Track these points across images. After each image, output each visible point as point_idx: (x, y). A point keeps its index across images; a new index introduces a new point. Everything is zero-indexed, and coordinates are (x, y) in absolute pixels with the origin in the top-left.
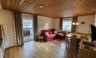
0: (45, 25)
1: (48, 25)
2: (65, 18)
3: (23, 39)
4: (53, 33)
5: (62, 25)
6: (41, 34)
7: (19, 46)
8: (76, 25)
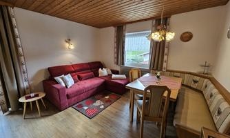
1: (73, 50)
2: (131, 22)
4: (96, 75)
5: (123, 48)
8: (164, 41)
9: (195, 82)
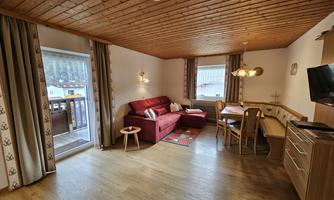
0: (138, 81)
1: (147, 84)
3: (51, 146)
4: (169, 111)
6: (125, 117)
7: (27, 186)
9: (269, 110)
